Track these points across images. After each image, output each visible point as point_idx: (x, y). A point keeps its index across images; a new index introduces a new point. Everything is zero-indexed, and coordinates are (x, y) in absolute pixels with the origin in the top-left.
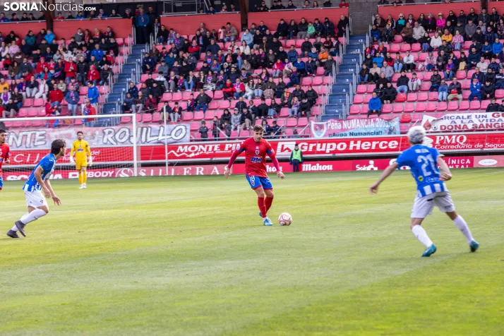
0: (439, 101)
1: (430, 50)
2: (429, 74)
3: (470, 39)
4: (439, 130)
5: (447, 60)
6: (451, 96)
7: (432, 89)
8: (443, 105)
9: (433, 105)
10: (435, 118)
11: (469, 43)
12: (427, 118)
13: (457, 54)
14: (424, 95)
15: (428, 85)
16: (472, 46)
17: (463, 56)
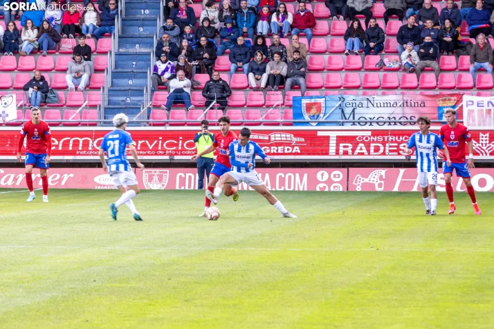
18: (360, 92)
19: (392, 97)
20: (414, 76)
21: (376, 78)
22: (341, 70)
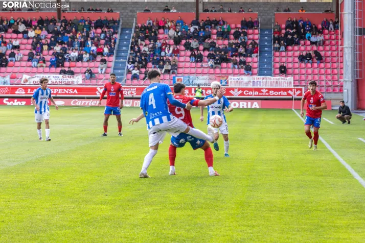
0: (32, 67)
1: (28, 38)
2: (27, 52)
3: (51, 33)
4: (32, 83)
5: (37, 44)
6: (39, 65)
7: (29, 60)
8: (35, 70)
9: (29, 69)
10: (30, 77)
11: (50, 35)
12: (25, 76)
13: (44, 41)
14: (24, 64)
15: (26, 58)
16: (52, 37)
17: (46, 43)
18: (195, 75)
19: (206, 77)
20: (212, 70)
21: (200, 70)
22: (188, 68)
